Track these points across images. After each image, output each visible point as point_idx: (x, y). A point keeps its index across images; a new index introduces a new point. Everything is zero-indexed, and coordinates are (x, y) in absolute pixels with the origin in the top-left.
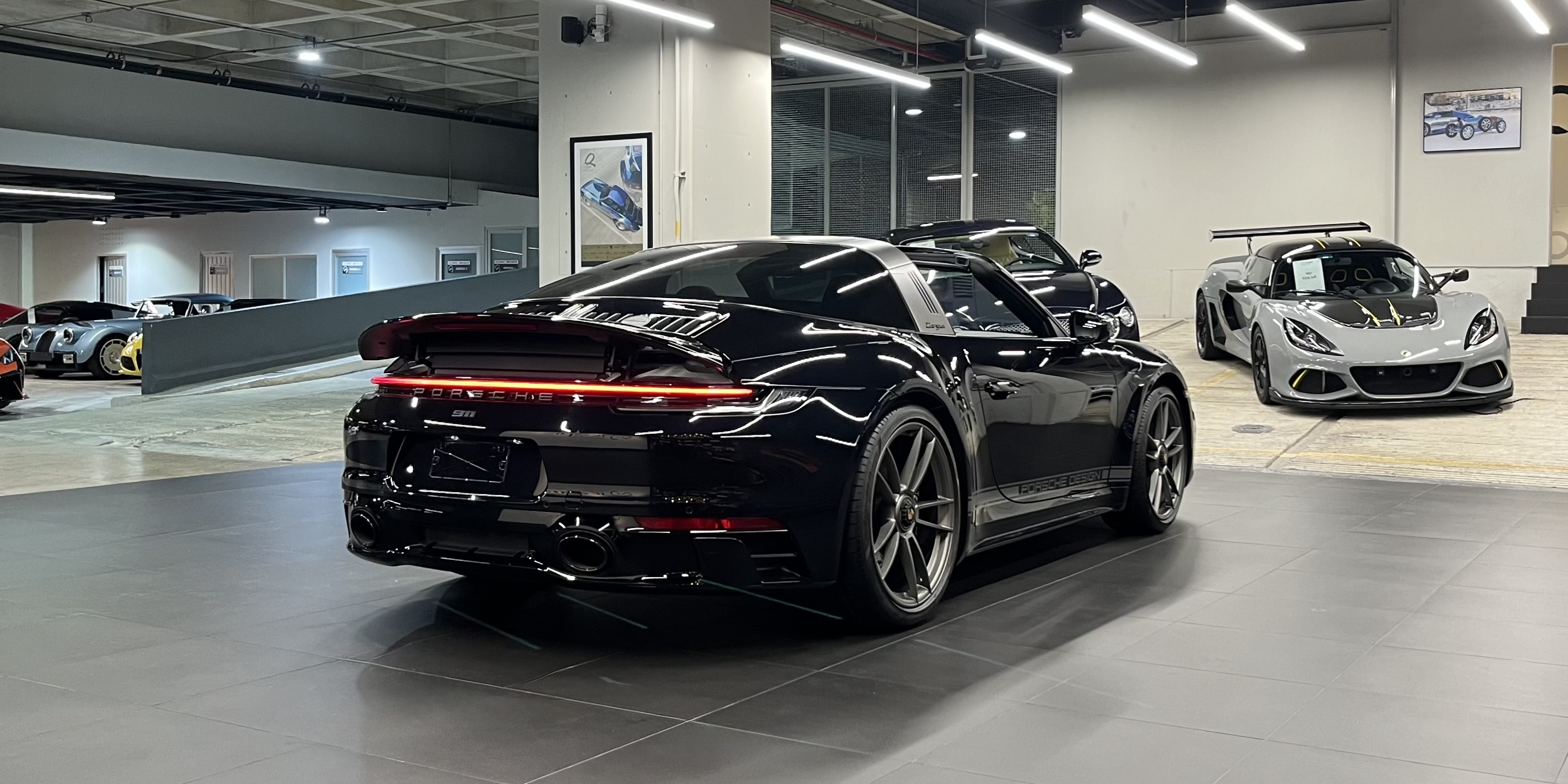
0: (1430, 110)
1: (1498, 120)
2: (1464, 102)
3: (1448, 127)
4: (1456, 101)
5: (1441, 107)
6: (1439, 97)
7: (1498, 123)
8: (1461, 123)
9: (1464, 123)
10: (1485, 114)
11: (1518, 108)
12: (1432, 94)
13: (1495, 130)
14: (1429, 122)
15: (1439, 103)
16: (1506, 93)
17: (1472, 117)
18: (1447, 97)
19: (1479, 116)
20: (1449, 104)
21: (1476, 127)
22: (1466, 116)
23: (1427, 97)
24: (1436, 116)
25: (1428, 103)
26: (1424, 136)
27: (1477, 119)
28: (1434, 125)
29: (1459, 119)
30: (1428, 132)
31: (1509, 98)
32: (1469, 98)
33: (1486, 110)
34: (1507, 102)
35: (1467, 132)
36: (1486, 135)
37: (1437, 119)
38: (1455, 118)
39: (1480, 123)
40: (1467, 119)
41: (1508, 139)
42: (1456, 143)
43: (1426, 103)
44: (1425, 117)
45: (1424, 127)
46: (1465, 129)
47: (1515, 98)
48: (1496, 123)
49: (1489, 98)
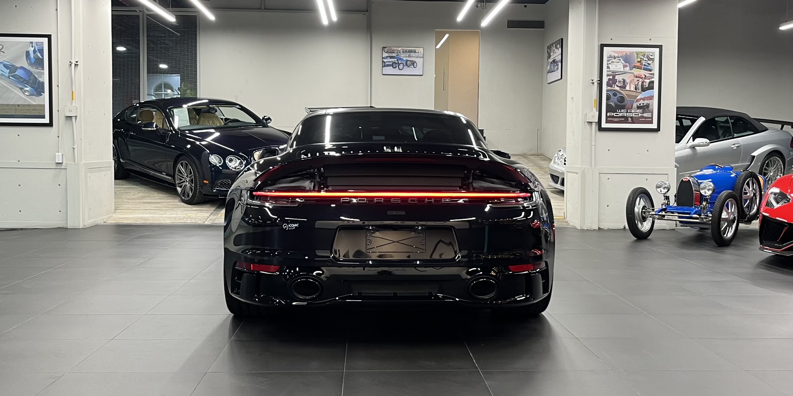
0: (385, 55)
1: (414, 62)
2: (400, 53)
3: (393, 64)
4: (396, 52)
5: (390, 54)
6: (389, 49)
7: (414, 63)
8: (398, 62)
9: (400, 62)
10: (408, 59)
11: (422, 57)
12: (386, 47)
13: (413, 66)
14: (385, 60)
15: (389, 52)
16: (417, 50)
17: (403, 60)
18: (393, 49)
19: (406, 60)
20: (393, 53)
21: (405, 64)
22: (401, 59)
23: (384, 49)
24: (388, 58)
25: (384, 51)
26: (383, 67)
27: (405, 61)
28: (387, 62)
29: (397, 60)
30: (384, 65)
31: (418, 52)
32: (402, 51)
33: (409, 57)
34: (418, 54)
35: (401, 66)
36: (409, 68)
37: (388, 59)
38: (396, 60)
39: (406, 62)
40: (401, 60)
41: (417, 71)
42: (396, 71)
43: (383, 51)
44: (383, 58)
45: (383, 63)
46: (400, 65)
47: (421, 52)
48: (413, 63)
49: (411, 51)
